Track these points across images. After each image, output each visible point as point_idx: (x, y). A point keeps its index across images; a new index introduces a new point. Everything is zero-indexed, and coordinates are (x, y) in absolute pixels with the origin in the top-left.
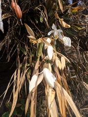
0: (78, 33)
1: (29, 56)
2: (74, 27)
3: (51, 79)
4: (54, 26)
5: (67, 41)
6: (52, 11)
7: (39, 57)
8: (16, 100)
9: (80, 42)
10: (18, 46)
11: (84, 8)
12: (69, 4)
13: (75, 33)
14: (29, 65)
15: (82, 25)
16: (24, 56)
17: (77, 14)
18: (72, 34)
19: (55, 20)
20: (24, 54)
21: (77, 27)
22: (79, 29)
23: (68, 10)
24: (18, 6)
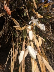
0: (49, 20)
1: (19, 38)
2: (46, 17)
3: (33, 53)
4: (32, 18)
5: (42, 27)
6: (31, 8)
7: (25, 38)
8: (13, 67)
9: (51, 26)
10: (12, 32)
11: (52, 4)
12: (42, 2)
13: (47, 20)
14: (19, 44)
15: (52, 15)
16: (16, 38)
17: (48, 8)
18: (45, 21)
19: (34, 14)
20: (16, 37)
21: (48, 16)
22: (50, 17)
23: (41, 6)
24: (8, 8)
